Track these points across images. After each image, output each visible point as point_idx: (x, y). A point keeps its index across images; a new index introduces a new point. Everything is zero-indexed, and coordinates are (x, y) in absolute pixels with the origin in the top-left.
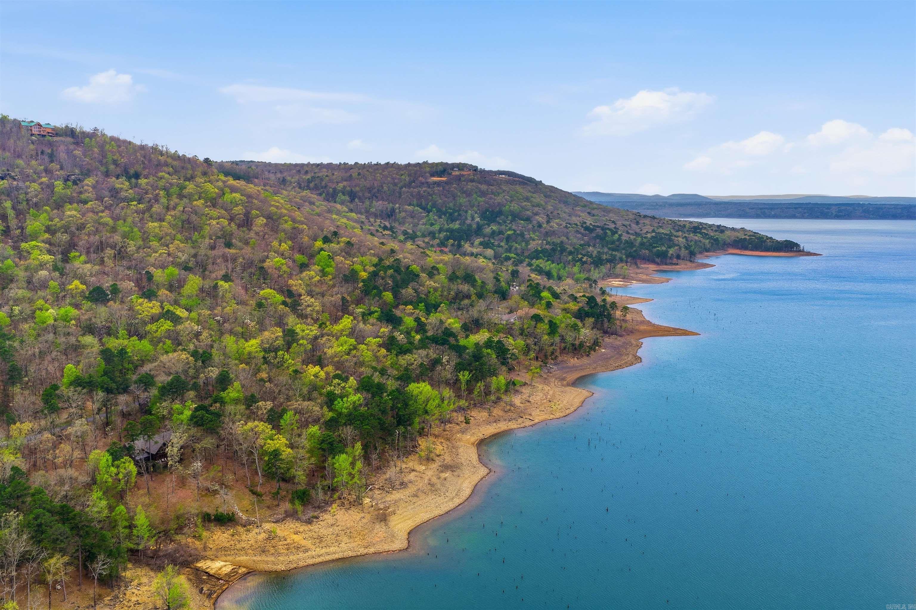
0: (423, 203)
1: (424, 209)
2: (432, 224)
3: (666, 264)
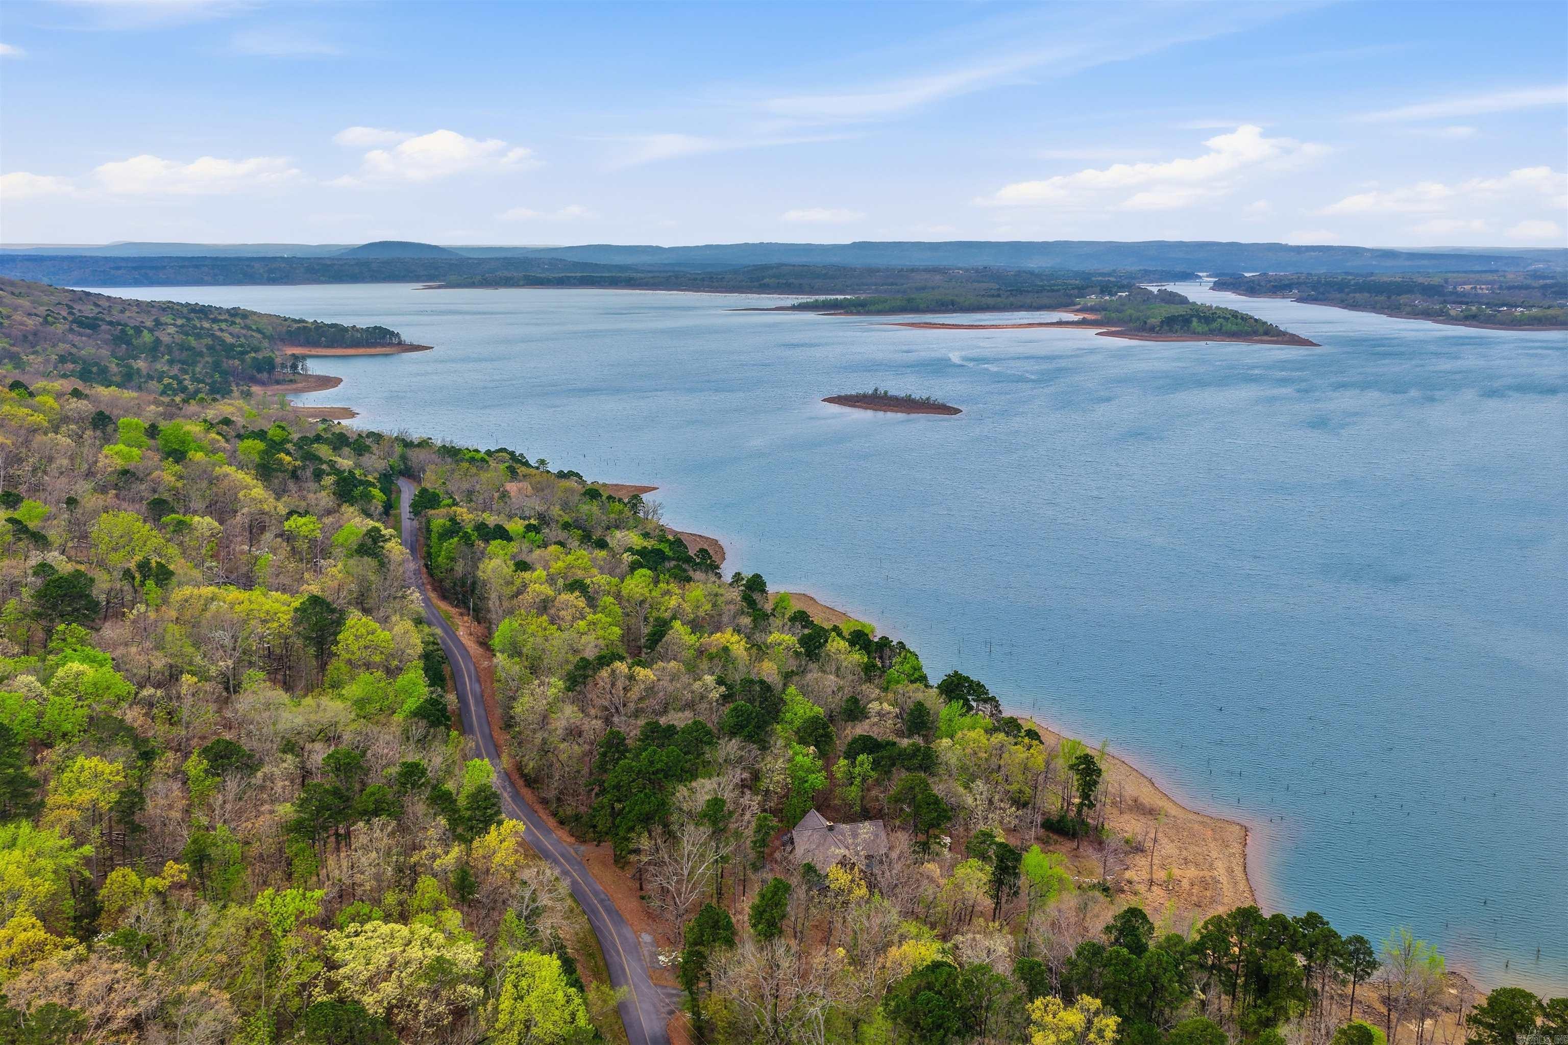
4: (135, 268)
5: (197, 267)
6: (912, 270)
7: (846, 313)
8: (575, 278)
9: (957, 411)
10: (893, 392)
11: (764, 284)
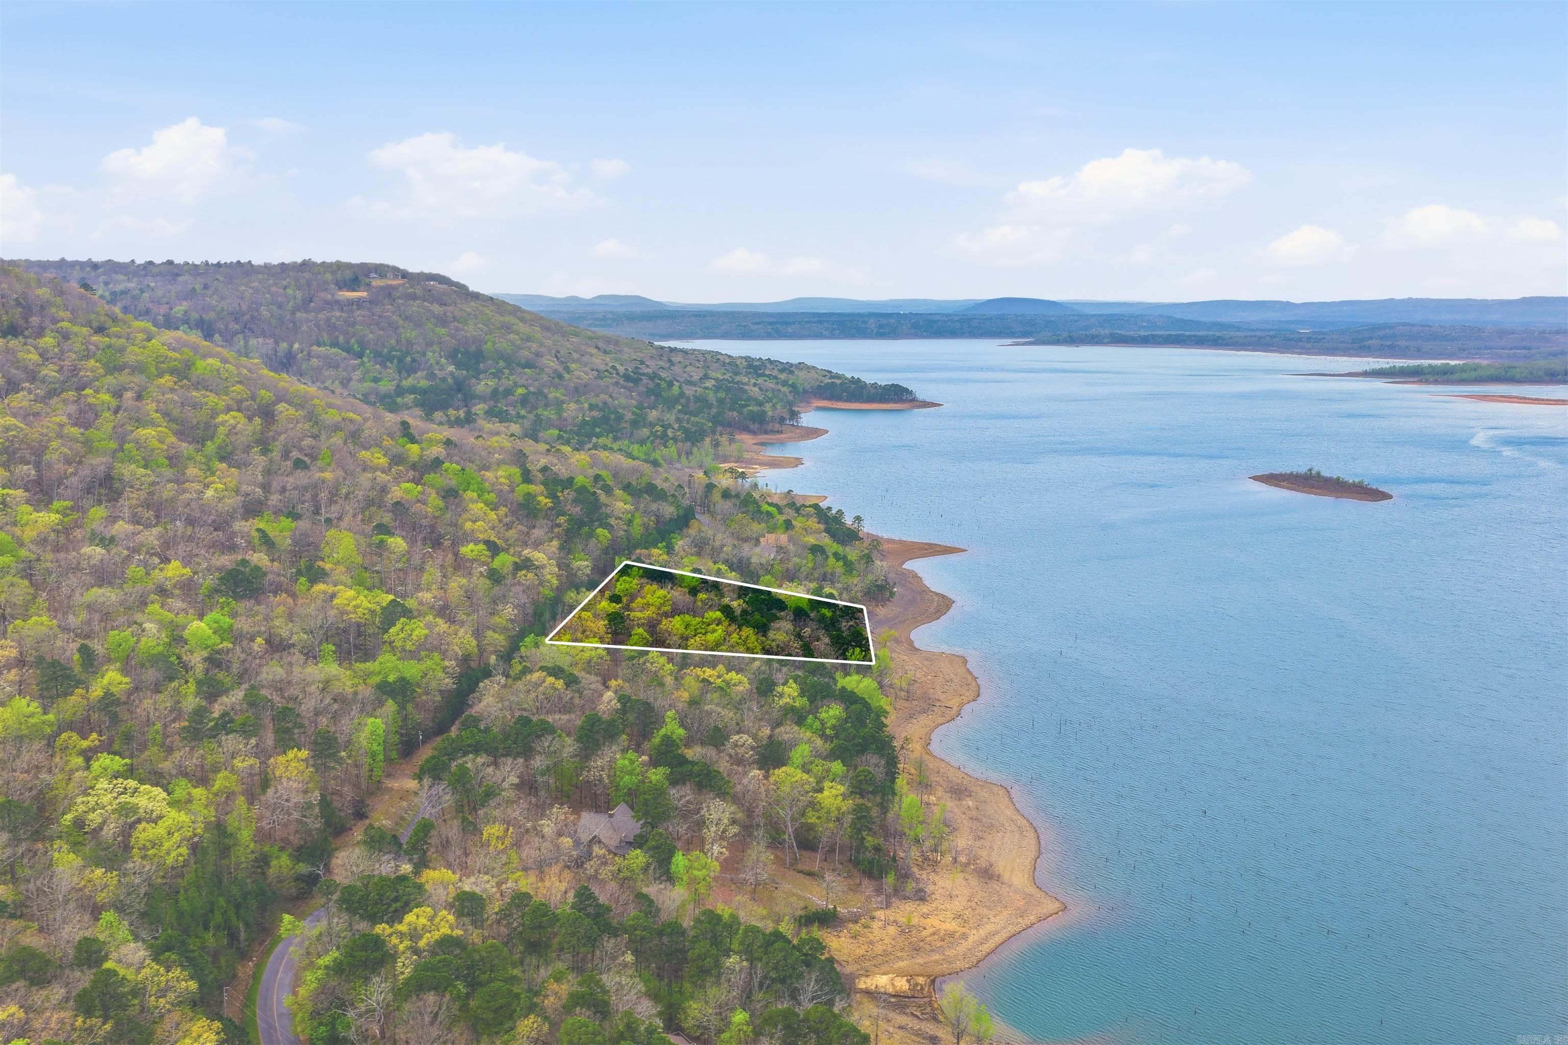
0: (341, 339)
1: (348, 350)
2: (376, 380)
3: (766, 433)
4: (771, 324)
5: (820, 322)
6: (1558, 332)
7: (1420, 382)
8: (1160, 336)
9: (1385, 496)
10: (1325, 473)
11: (1364, 346)
